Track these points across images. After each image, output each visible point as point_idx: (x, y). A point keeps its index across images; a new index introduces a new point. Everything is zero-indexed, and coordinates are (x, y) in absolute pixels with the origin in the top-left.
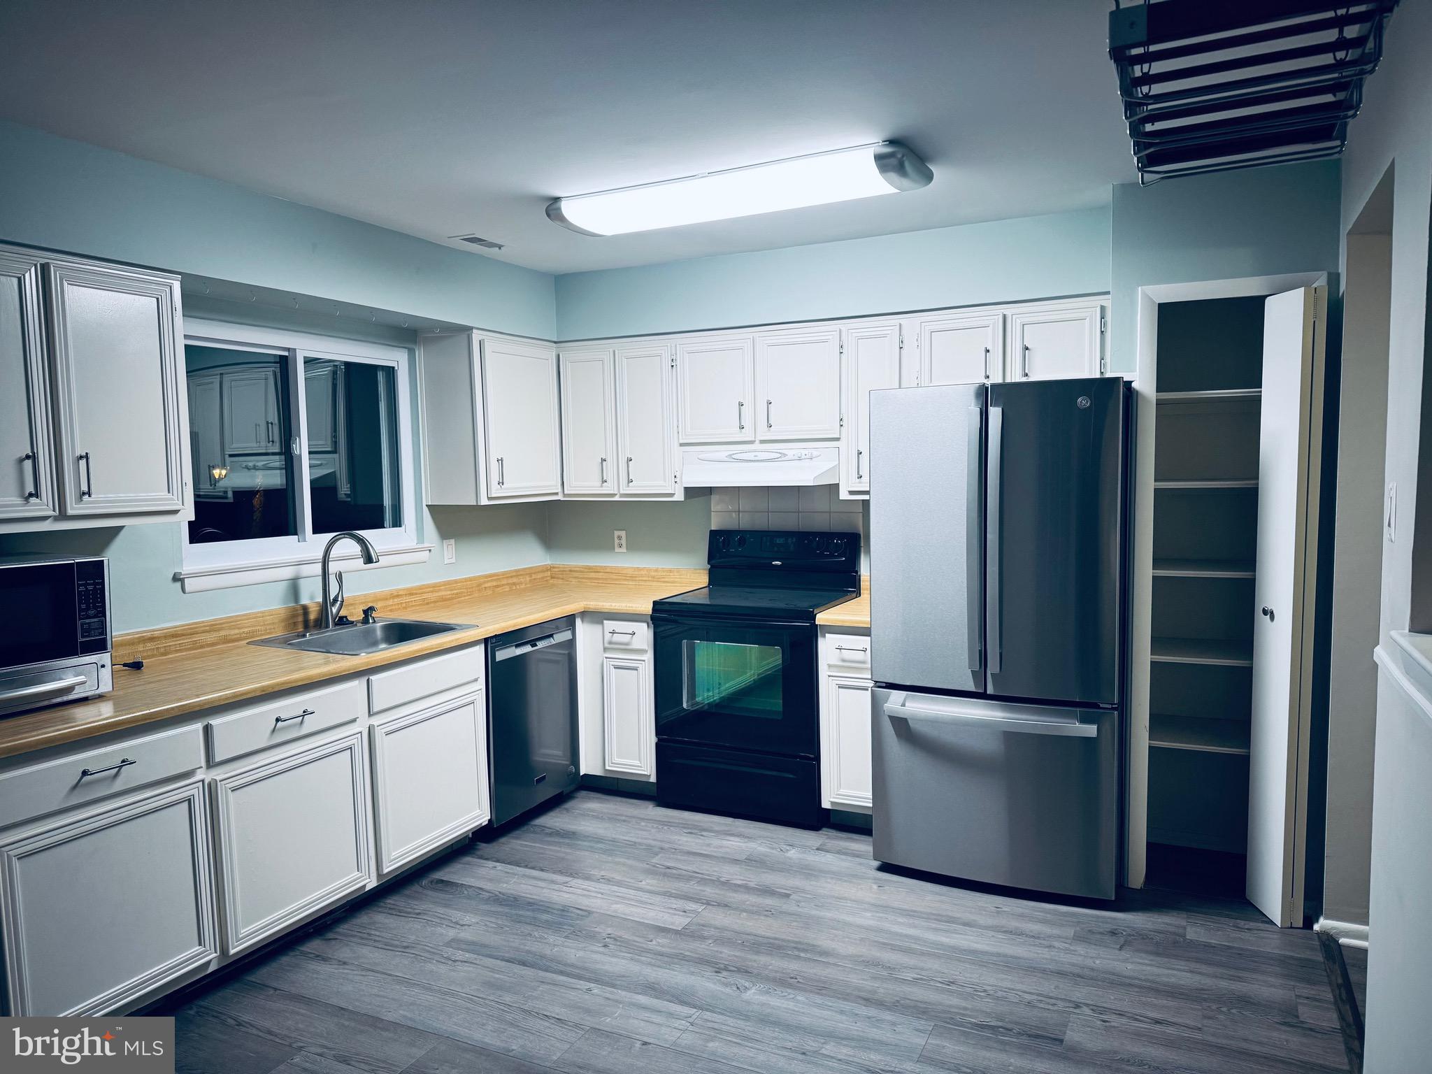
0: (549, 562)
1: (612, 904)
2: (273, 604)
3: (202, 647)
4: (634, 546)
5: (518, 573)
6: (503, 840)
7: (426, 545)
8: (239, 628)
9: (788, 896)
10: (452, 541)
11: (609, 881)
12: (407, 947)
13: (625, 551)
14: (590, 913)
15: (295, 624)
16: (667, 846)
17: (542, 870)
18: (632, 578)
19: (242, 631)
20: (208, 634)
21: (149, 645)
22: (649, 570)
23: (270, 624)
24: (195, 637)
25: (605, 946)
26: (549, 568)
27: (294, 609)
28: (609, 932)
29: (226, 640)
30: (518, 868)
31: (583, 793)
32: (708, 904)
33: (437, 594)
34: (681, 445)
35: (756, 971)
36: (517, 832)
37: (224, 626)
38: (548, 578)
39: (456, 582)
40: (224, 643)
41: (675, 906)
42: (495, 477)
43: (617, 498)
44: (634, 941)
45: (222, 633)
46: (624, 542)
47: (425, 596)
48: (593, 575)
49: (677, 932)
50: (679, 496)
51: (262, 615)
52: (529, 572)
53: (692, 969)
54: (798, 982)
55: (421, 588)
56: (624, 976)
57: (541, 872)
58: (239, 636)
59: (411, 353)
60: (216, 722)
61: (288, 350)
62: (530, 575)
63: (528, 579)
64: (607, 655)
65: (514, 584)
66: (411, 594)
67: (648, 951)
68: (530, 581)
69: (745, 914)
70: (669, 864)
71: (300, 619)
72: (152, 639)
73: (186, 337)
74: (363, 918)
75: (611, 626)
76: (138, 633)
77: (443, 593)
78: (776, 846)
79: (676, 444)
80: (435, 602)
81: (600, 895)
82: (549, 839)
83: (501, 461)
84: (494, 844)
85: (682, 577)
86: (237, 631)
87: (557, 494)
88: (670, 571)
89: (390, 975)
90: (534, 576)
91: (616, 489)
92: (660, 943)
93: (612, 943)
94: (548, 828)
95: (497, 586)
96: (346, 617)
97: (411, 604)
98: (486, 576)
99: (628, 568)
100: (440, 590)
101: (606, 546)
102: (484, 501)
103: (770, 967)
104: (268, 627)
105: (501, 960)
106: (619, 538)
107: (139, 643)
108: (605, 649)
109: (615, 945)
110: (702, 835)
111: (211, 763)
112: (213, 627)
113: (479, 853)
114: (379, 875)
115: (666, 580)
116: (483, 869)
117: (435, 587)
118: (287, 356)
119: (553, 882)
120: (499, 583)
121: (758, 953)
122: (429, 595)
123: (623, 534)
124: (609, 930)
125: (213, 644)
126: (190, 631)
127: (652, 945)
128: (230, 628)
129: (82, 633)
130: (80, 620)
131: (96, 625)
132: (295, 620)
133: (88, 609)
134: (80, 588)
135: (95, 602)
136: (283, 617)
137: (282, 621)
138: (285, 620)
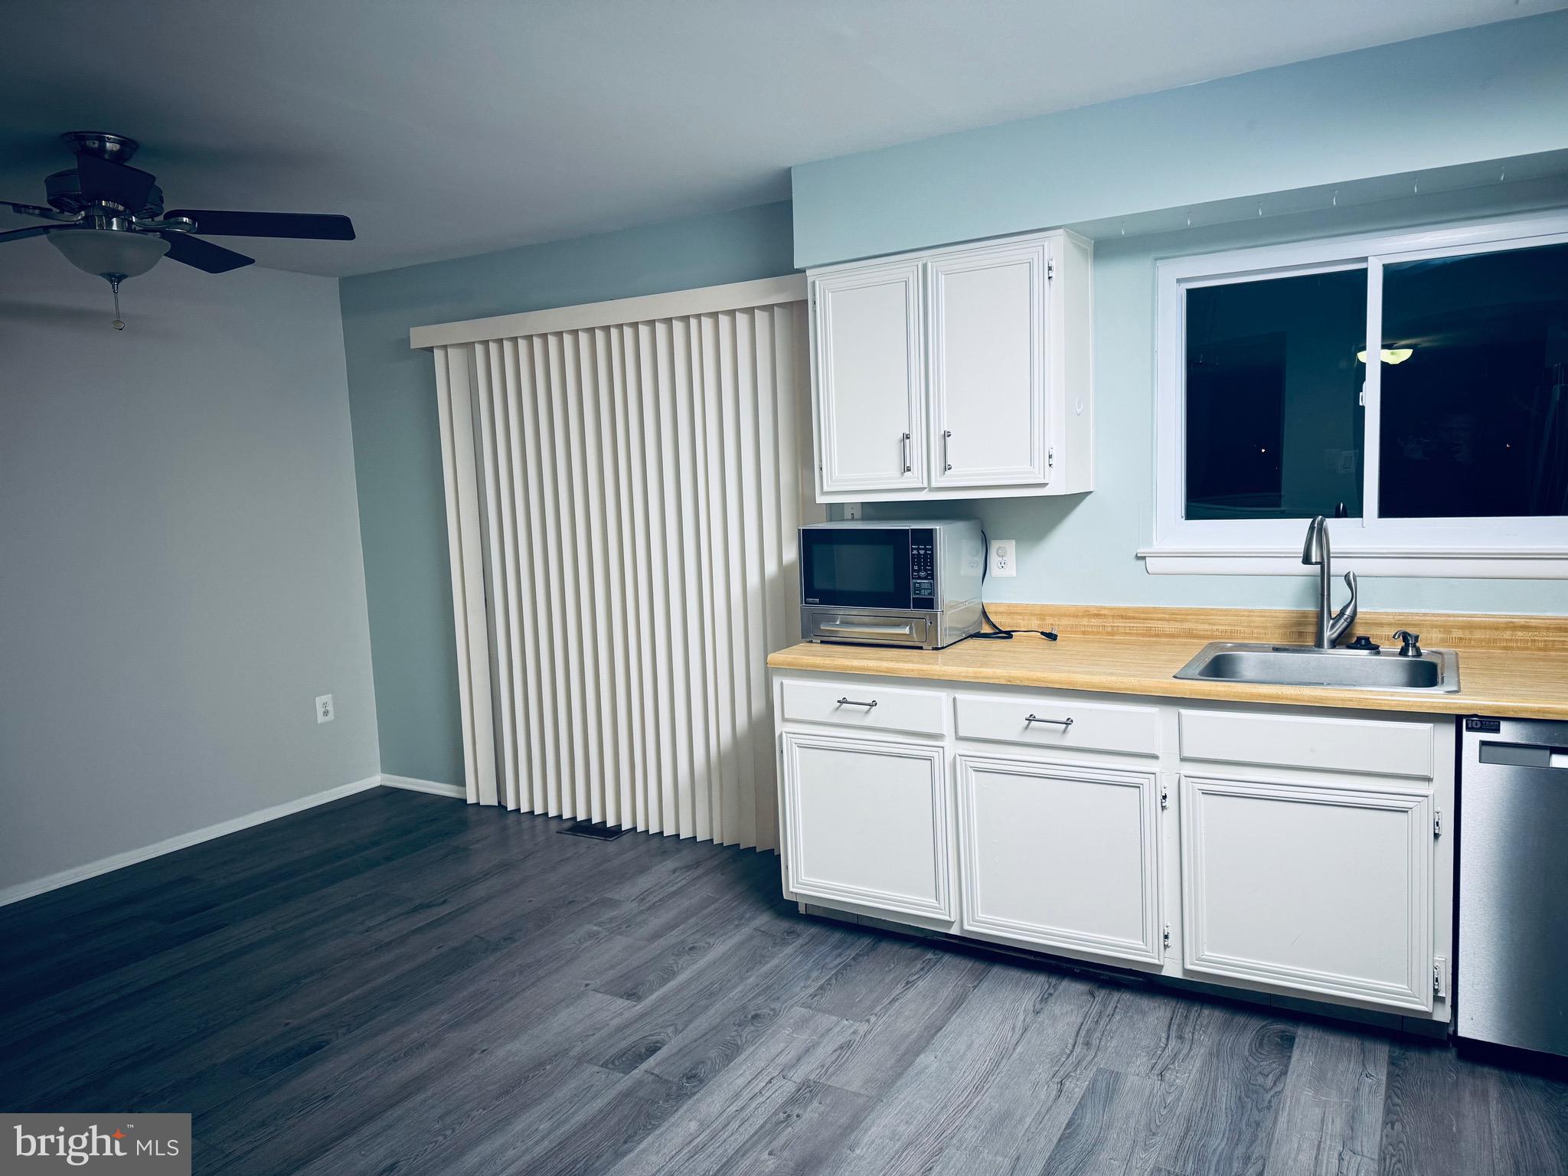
8: (1210, 624)
15: (1301, 634)
19: (1215, 628)
20: (1166, 623)
21: (1094, 621)
23: (1258, 627)
24: (1149, 623)
27: (1304, 615)
29: (1191, 634)
37: (1189, 617)
40: (1187, 637)
45: (1186, 625)
51: (1247, 613)
58: (1209, 633)
86: (1206, 627)
96: (1367, 639)
104: (1255, 631)
112: (1176, 617)
125: (1173, 636)
126: (1144, 617)
129: (915, 590)
130: (913, 578)
131: (926, 586)
132: (1301, 629)
133: (919, 571)
134: (914, 550)
135: (925, 565)
136: (1281, 621)
137: (1279, 627)
138: (1285, 626)
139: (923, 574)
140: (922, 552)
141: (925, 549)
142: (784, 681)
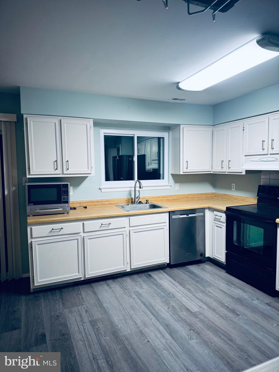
0: (214, 192)
1: (183, 297)
2: (125, 196)
3: (104, 205)
4: (238, 189)
5: (201, 194)
6: (174, 269)
7: (170, 185)
8: (114, 201)
9: (238, 315)
10: (179, 184)
11: (189, 289)
12: (126, 289)
13: (235, 190)
14: (174, 297)
15: (129, 202)
16: (216, 285)
17: (175, 280)
18: (236, 199)
21: (92, 203)
22: (241, 197)
25: (168, 308)
26: (213, 194)
27: (129, 198)
28: (173, 304)
29: (110, 204)
30: (170, 277)
31: (209, 262)
32: (210, 308)
33: (173, 198)
34: (245, 156)
35: (202, 335)
36: (180, 268)
38: (213, 197)
39: (179, 195)
41: (199, 304)
42: (185, 166)
43: (226, 173)
44: (177, 310)
45: (110, 202)
46: (234, 187)
47: (168, 198)
48: (225, 197)
49: (191, 313)
50: (244, 173)
52: (206, 194)
53: (184, 326)
54: (211, 345)
55: (167, 196)
56: (164, 319)
57: (174, 281)
59: (169, 132)
60: (85, 222)
61: (134, 135)
62: (206, 195)
63: (205, 196)
64: (214, 222)
65: (200, 197)
66: (164, 197)
67: (178, 314)
68: (206, 197)
69: (218, 315)
70: (211, 291)
71: (130, 201)
72: (92, 202)
73: (104, 133)
74: (125, 278)
75: (216, 213)
76: (89, 200)
77: (174, 198)
78: (252, 297)
79: (244, 156)
80: (171, 200)
81: (182, 293)
82: (186, 272)
83: (187, 162)
84: (171, 269)
85: (250, 200)
87: (211, 171)
88: (247, 198)
89: (115, 295)
90: (207, 196)
91: (226, 170)
92: (183, 314)
93: (171, 308)
94: (189, 269)
95: (193, 197)
96: (141, 201)
97: (163, 200)
98: (190, 194)
99: (235, 196)
100: (173, 197)
101: (229, 188)
102: (182, 173)
103: (208, 336)
104: (122, 202)
105: (141, 301)
106: (233, 186)
107: (89, 202)
108: (214, 220)
109: (171, 309)
110: (230, 286)
111: (84, 232)
112: (107, 201)
113: (165, 270)
114: (131, 269)
115: (246, 200)
116: (161, 275)
117: (171, 196)
118: (133, 137)
119: (174, 285)
120: (194, 197)
121: (208, 329)
122: (169, 198)
123: (234, 184)
124: (174, 304)
125: (107, 205)
126: (102, 201)
127: (181, 314)
128: (112, 201)
129: (63, 199)
130: (63, 196)
131: (66, 198)
132: (129, 201)
133: (64, 194)
134: (63, 189)
135: (66, 192)
136: (126, 200)
137: (126, 201)
138: (127, 201)
139: (65, 195)
140: (65, 189)
141: (66, 189)
142: (32, 227)
